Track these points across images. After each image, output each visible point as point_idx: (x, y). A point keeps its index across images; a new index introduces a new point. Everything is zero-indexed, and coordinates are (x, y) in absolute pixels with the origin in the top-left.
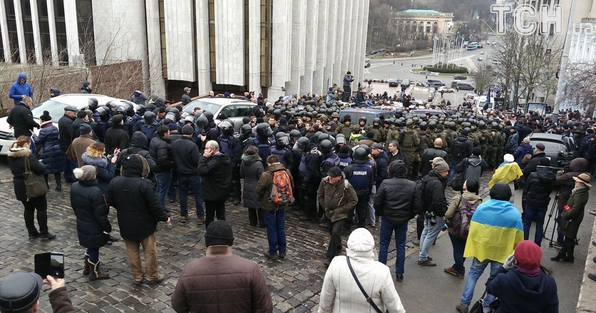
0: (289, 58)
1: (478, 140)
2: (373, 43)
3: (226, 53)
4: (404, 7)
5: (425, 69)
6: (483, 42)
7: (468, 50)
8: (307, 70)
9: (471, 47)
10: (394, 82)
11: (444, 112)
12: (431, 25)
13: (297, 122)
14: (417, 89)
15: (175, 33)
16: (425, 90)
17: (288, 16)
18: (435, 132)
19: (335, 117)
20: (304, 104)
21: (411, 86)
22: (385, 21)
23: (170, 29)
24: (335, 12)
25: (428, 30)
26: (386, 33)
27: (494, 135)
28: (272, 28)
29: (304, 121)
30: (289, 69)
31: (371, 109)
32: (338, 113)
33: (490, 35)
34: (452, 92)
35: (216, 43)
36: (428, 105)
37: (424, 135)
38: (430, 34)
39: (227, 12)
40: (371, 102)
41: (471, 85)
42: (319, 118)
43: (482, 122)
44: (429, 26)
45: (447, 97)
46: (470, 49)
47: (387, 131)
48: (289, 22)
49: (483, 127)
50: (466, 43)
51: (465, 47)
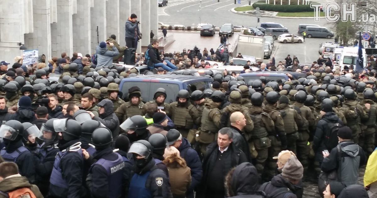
1: (345, 119)
5: (255, 7)
8: (61, 14)
10: (208, 30)
11: (289, 75)
13: (47, 103)
14: (245, 39)
16: (257, 41)
18: (278, 109)
19: (113, 91)
20: (61, 71)
21: (236, 36)
27: (369, 108)
29: (60, 100)
30: (29, 11)
31: (174, 75)
32: (119, 83)
34: (299, 42)
36: (264, 65)
37: (259, 113)
40: (172, 63)
41: (329, 30)
42: (85, 94)
43: (349, 90)
45: (293, 50)
47: (201, 109)
49: (351, 97)
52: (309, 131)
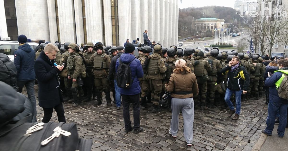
0: (130, 37)
2: (184, 35)
3: (93, 34)
4: (199, 17)
5: (211, 46)
6: (240, 33)
7: (233, 37)
9: (234, 35)
12: (213, 25)
15: (65, 24)
17: (128, 13)
22: (190, 23)
23: (62, 23)
24: (158, 13)
25: (212, 27)
26: (190, 30)
28: (118, 19)
33: (243, 29)
35: (87, 29)
38: (213, 29)
39: (93, 11)
44: (212, 26)
46: (234, 36)
48: (129, 17)
50: (231, 33)
51: (231, 35)
52: (217, 76)
